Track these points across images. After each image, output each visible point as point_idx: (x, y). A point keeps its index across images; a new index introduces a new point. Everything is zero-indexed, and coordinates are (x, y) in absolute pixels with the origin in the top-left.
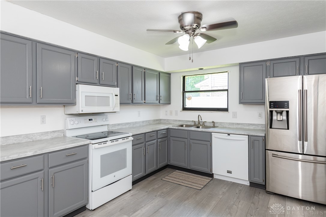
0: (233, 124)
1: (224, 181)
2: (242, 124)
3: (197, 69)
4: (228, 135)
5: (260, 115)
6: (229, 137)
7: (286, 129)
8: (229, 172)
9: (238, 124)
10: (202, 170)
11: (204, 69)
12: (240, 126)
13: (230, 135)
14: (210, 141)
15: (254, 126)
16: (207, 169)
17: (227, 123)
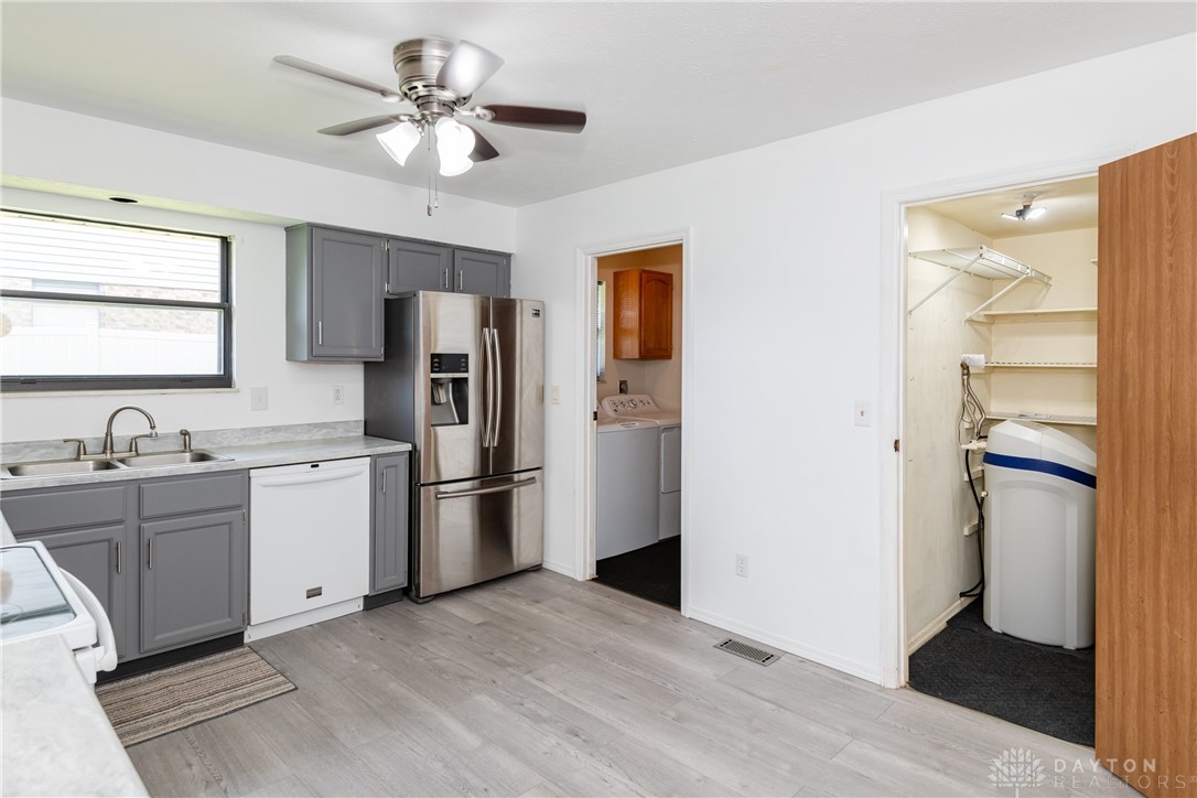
0: (258, 430)
1: (291, 634)
2: (288, 428)
3: (107, 194)
4: (313, 466)
5: (338, 395)
6: (316, 474)
7: (455, 424)
8: (314, 593)
9: (275, 429)
10: (223, 629)
11: (140, 203)
12: (280, 437)
13: (317, 466)
14: (243, 506)
15: (325, 431)
16: (230, 620)
17: (233, 431)
